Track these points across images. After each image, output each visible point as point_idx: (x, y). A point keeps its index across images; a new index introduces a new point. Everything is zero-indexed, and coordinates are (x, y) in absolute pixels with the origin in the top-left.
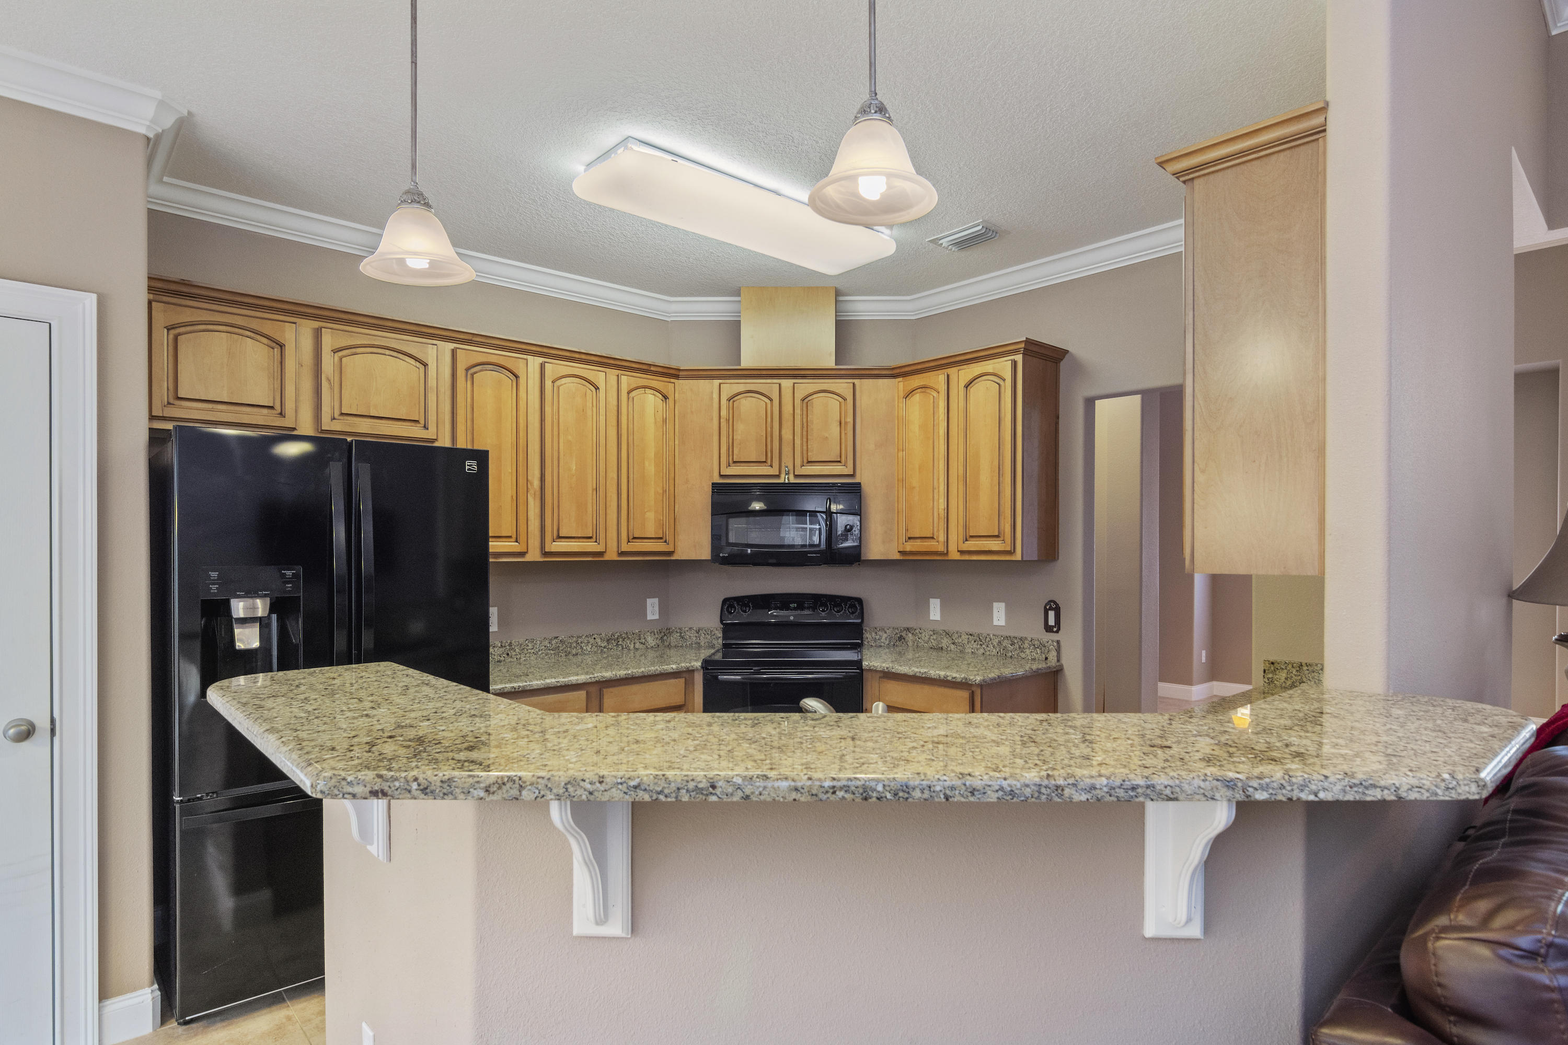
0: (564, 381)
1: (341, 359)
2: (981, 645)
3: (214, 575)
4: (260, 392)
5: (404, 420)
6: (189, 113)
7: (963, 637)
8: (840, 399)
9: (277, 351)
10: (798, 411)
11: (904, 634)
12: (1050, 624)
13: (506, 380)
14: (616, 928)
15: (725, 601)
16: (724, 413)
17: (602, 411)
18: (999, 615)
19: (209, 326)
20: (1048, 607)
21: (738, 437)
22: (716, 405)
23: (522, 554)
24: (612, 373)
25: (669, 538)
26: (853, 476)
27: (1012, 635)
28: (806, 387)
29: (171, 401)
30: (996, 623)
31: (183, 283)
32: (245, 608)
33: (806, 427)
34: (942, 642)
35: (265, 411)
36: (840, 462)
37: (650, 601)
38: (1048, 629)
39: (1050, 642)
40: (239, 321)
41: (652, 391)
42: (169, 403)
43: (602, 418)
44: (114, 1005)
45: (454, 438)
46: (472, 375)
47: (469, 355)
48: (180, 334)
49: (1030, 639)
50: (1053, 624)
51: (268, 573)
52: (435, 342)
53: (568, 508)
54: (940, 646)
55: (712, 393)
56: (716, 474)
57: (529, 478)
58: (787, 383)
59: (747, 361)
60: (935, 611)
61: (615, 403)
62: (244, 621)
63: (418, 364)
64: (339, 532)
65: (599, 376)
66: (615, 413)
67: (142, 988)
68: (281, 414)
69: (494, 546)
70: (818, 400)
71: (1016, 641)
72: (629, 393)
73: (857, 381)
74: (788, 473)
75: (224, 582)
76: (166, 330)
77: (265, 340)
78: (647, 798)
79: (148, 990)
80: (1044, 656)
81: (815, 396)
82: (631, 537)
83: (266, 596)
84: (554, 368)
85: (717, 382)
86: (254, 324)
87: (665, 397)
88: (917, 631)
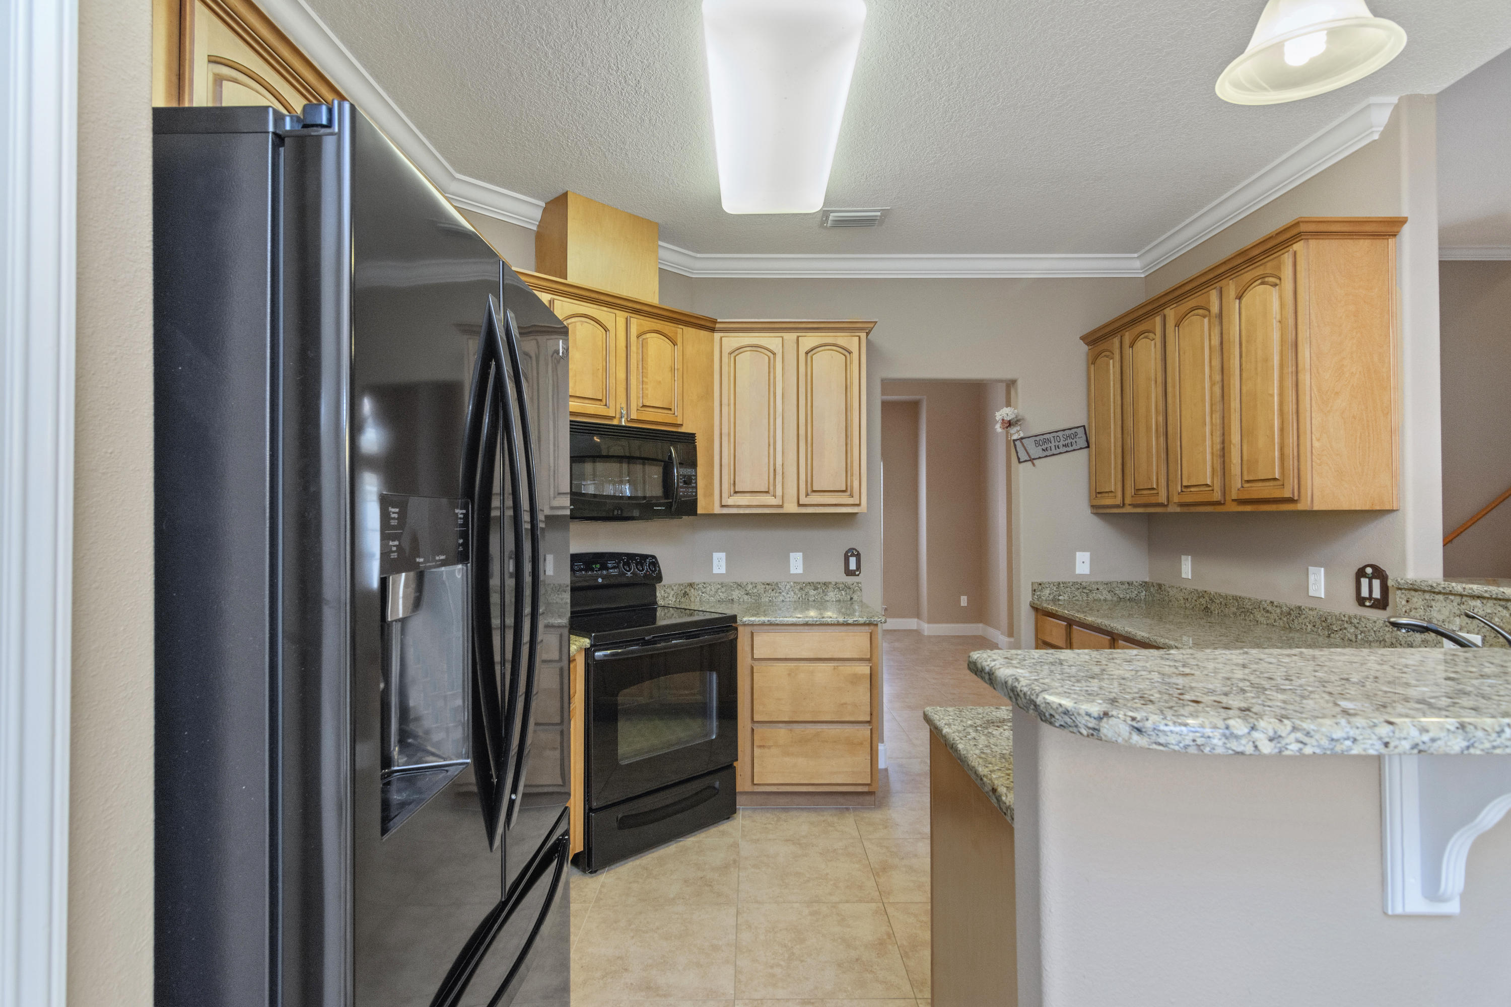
2: (780, 593)
7: (759, 587)
11: (687, 590)
12: (850, 569)
18: (796, 564)
20: (849, 554)
27: (815, 581)
30: (793, 571)
34: (732, 594)
38: (849, 573)
39: (855, 584)
49: (834, 583)
50: (855, 568)
54: (730, 598)
60: (719, 564)
71: (819, 586)
80: (849, 597)
88: (700, 586)
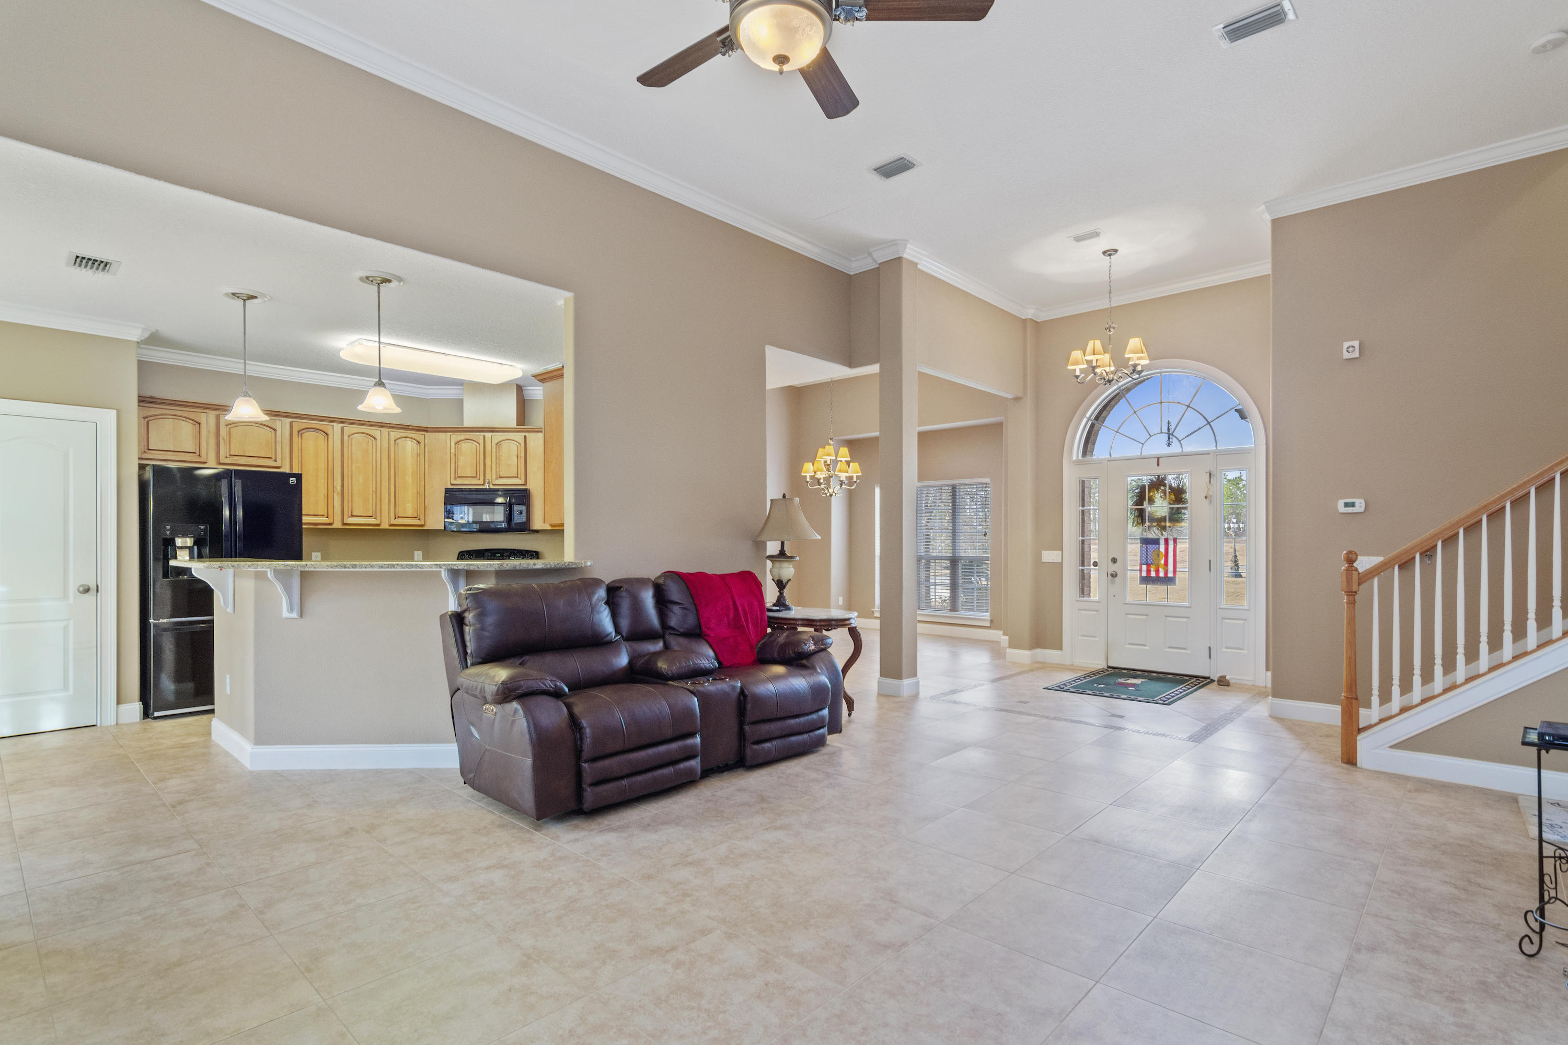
0: (355, 435)
1: (230, 429)
3: (168, 527)
4: (189, 446)
5: (264, 457)
6: (156, 330)
8: (518, 444)
9: (197, 425)
10: (494, 450)
13: (321, 436)
14: (295, 615)
15: (460, 553)
16: (453, 451)
17: (379, 450)
19: (163, 416)
21: (460, 463)
22: (449, 446)
23: (331, 524)
24: (385, 431)
25: (422, 517)
26: (525, 484)
28: (499, 437)
29: (146, 451)
31: (151, 397)
32: (181, 542)
33: (498, 458)
35: (191, 454)
36: (517, 477)
37: (416, 553)
40: (179, 413)
41: (410, 439)
42: (144, 452)
43: (379, 454)
44: (123, 707)
45: (291, 468)
46: (301, 434)
47: (299, 424)
48: (150, 420)
51: (192, 527)
52: (280, 418)
53: (358, 501)
55: (447, 440)
56: (449, 484)
57: (335, 485)
58: (488, 435)
59: (467, 423)
61: (387, 445)
62: (181, 548)
63: (271, 430)
64: (226, 513)
65: (376, 432)
66: (387, 451)
67: (135, 702)
68: (199, 456)
69: (305, 519)
70: (504, 444)
72: (395, 441)
73: (527, 434)
74: (489, 483)
75: (172, 530)
76: (143, 419)
77: (191, 422)
78: (290, 568)
79: (138, 703)
81: (504, 442)
82: (397, 516)
83: (191, 537)
84: (349, 429)
85: (449, 434)
86: (186, 414)
87: (419, 442)
